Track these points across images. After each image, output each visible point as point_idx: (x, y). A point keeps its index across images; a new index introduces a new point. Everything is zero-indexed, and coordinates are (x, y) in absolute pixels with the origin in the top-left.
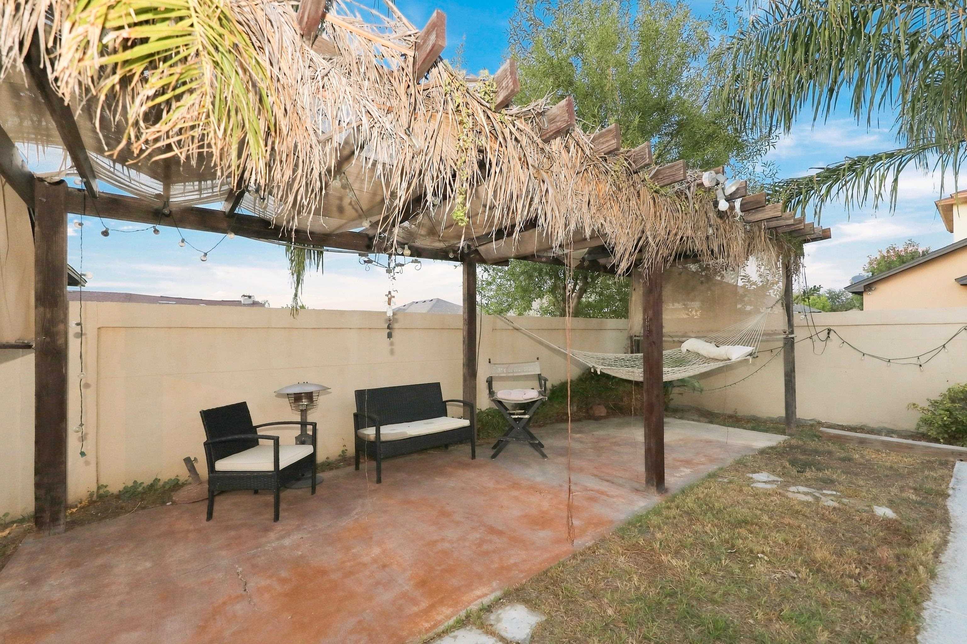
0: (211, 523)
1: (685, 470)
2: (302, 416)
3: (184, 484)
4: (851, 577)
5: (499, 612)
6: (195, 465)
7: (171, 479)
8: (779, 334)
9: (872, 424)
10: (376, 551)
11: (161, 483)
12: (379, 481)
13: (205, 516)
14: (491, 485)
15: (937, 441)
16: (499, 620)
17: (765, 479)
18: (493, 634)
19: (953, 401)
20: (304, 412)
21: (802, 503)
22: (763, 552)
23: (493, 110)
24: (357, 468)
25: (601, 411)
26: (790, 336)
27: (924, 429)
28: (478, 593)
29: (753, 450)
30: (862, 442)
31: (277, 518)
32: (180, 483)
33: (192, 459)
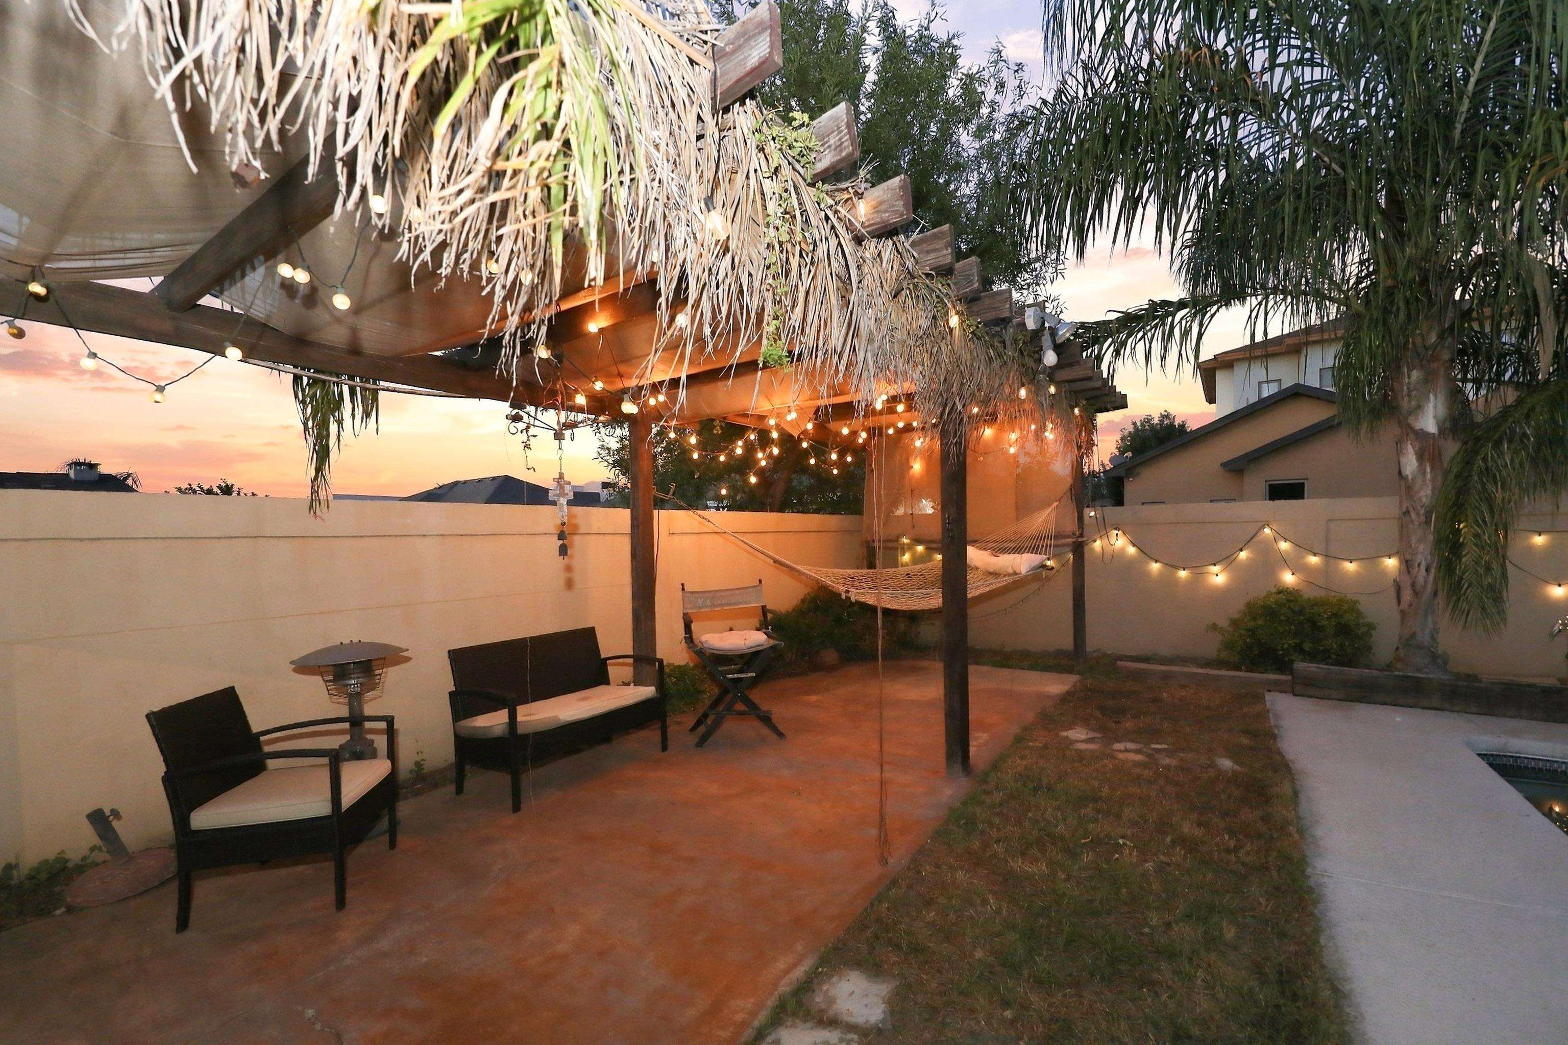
0: (188, 934)
1: (980, 734)
2: (350, 705)
3: (81, 868)
4: (1228, 851)
5: (825, 988)
6: (115, 824)
7: (46, 862)
8: (1069, 537)
9: (1164, 651)
10: (573, 931)
11: (25, 870)
12: (516, 808)
13: (174, 925)
14: (714, 789)
15: (1238, 668)
16: (832, 1001)
17: (1083, 737)
18: (832, 1023)
19: (1254, 619)
20: (355, 699)
21: (1137, 764)
22: (1123, 837)
23: (809, 180)
24: (460, 790)
25: (830, 656)
26: (1080, 540)
27: (1224, 655)
28: (781, 965)
29: (1049, 697)
30: (1166, 677)
31: (341, 903)
32: (70, 865)
33: (108, 813)
